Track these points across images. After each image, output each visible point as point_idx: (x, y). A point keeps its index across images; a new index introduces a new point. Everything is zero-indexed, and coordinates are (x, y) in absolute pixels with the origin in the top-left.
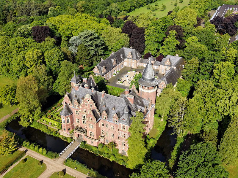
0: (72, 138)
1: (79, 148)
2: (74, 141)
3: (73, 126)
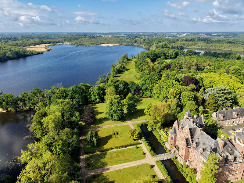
0: (170, 151)
1: (171, 159)
2: (170, 153)
3: (175, 144)
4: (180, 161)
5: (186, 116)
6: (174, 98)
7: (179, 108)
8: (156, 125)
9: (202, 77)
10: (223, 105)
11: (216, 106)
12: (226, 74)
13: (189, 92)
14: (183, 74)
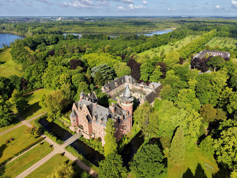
0: (75, 132)
1: (78, 139)
2: (76, 134)
3: (78, 124)
4: (86, 137)
5: (81, 97)
6: (66, 83)
7: (73, 91)
8: (56, 114)
9: (86, 58)
10: (107, 79)
11: (102, 81)
12: (103, 53)
13: (78, 74)
14: (68, 58)
